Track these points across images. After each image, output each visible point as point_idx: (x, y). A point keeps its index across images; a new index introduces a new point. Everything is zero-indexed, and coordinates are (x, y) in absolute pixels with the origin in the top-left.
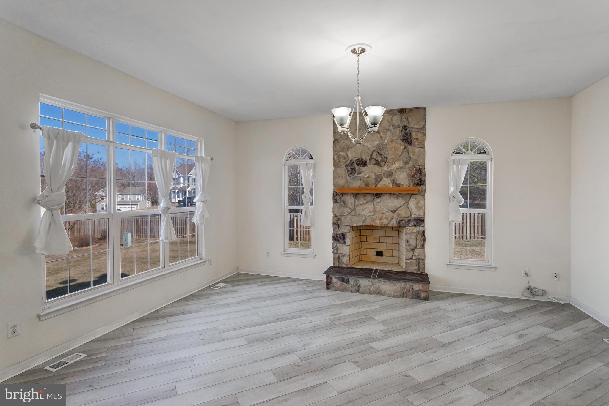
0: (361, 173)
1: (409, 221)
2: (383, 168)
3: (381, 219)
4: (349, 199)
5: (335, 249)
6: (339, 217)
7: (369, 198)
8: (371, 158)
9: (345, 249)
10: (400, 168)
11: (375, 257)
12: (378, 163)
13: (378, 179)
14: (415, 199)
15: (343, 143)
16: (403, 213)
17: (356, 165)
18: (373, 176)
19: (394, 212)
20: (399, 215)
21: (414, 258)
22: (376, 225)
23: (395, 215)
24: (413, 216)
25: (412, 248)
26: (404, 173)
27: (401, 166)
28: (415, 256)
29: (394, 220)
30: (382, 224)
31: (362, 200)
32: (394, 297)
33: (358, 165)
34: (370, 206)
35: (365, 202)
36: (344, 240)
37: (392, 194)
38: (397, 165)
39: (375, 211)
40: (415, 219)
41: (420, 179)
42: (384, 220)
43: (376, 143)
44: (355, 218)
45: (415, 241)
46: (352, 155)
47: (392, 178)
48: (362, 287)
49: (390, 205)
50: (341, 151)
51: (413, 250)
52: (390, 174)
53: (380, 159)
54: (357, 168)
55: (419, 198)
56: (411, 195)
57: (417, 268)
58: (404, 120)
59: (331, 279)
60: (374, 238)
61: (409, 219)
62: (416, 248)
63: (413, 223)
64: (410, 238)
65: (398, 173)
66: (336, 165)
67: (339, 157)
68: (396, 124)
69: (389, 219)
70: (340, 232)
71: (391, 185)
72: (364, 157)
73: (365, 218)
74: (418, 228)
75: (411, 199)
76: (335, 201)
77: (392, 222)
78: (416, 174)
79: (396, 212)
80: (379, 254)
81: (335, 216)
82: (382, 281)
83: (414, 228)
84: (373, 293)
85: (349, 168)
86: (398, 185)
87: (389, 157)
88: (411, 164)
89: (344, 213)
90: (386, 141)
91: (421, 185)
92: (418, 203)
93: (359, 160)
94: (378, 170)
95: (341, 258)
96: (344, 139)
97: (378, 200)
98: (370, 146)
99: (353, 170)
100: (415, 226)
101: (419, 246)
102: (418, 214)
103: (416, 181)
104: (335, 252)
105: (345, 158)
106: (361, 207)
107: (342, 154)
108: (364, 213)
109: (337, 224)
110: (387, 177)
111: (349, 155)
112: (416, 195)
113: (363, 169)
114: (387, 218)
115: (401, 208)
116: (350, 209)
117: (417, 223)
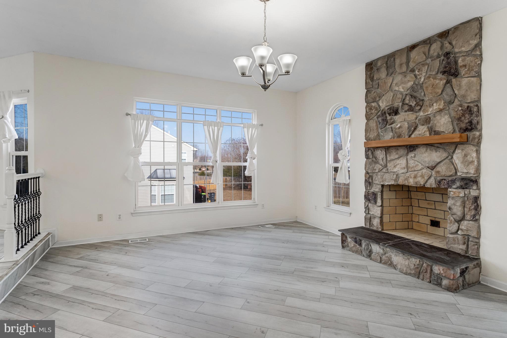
0: (392, 124)
1: (453, 182)
2: (418, 114)
3: (415, 177)
4: (380, 154)
5: (367, 209)
6: (371, 174)
7: (402, 151)
8: (403, 104)
9: (376, 211)
10: (441, 111)
11: (429, 226)
12: (411, 109)
13: (413, 128)
14: (462, 150)
15: (374, 92)
16: (443, 169)
17: (388, 115)
18: (406, 125)
19: (432, 168)
20: (438, 172)
21: (459, 232)
22: (410, 185)
23: (434, 173)
24: (458, 174)
25: (458, 219)
26: (446, 117)
27: (441, 107)
28: (462, 230)
29: (432, 178)
30: (416, 183)
31: (393, 155)
33: (390, 114)
34: (403, 162)
35: (397, 156)
36: (376, 202)
37: (429, 145)
38: (436, 107)
39: (407, 167)
40: (463, 179)
41: (471, 122)
42: (419, 179)
43: (410, 84)
44: (387, 176)
45: (460, 209)
46: (383, 104)
47: (430, 125)
48: (374, 254)
49: (426, 159)
50: (373, 102)
51: (459, 222)
52: (427, 120)
53: (413, 104)
54: (389, 118)
55: (471, 150)
56: (456, 145)
57: (464, 247)
58: (447, 45)
59: (346, 237)
60: (428, 204)
61: (454, 178)
62: (463, 218)
63: (458, 184)
64: (454, 204)
65: (438, 117)
66: (368, 117)
67: (371, 109)
68: (435, 54)
69: (426, 178)
70: (372, 191)
71: (427, 134)
72: (396, 105)
73: (397, 175)
74: (467, 191)
75: (457, 151)
76: (367, 157)
77: (429, 182)
78: (463, 115)
79: (435, 170)
80: (435, 224)
81: (367, 173)
82: (395, 251)
83: (460, 190)
84: (385, 263)
85: (380, 119)
86: (437, 133)
87: (426, 99)
88: (457, 102)
89: (375, 170)
90: (422, 80)
91: (471, 130)
92: (466, 156)
93: (390, 109)
94: (411, 116)
95: (372, 219)
96: (375, 89)
97: (412, 154)
98: (402, 90)
99: (385, 121)
100: (462, 187)
101: (468, 217)
102: (465, 171)
103: (463, 126)
104: (367, 212)
105: (376, 109)
106: (392, 163)
107: (373, 104)
108: (395, 170)
109: (369, 182)
110: (423, 125)
111: (381, 104)
112: (464, 144)
113: (396, 118)
114: (422, 176)
115: (442, 164)
116: (381, 165)
117: (466, 184)
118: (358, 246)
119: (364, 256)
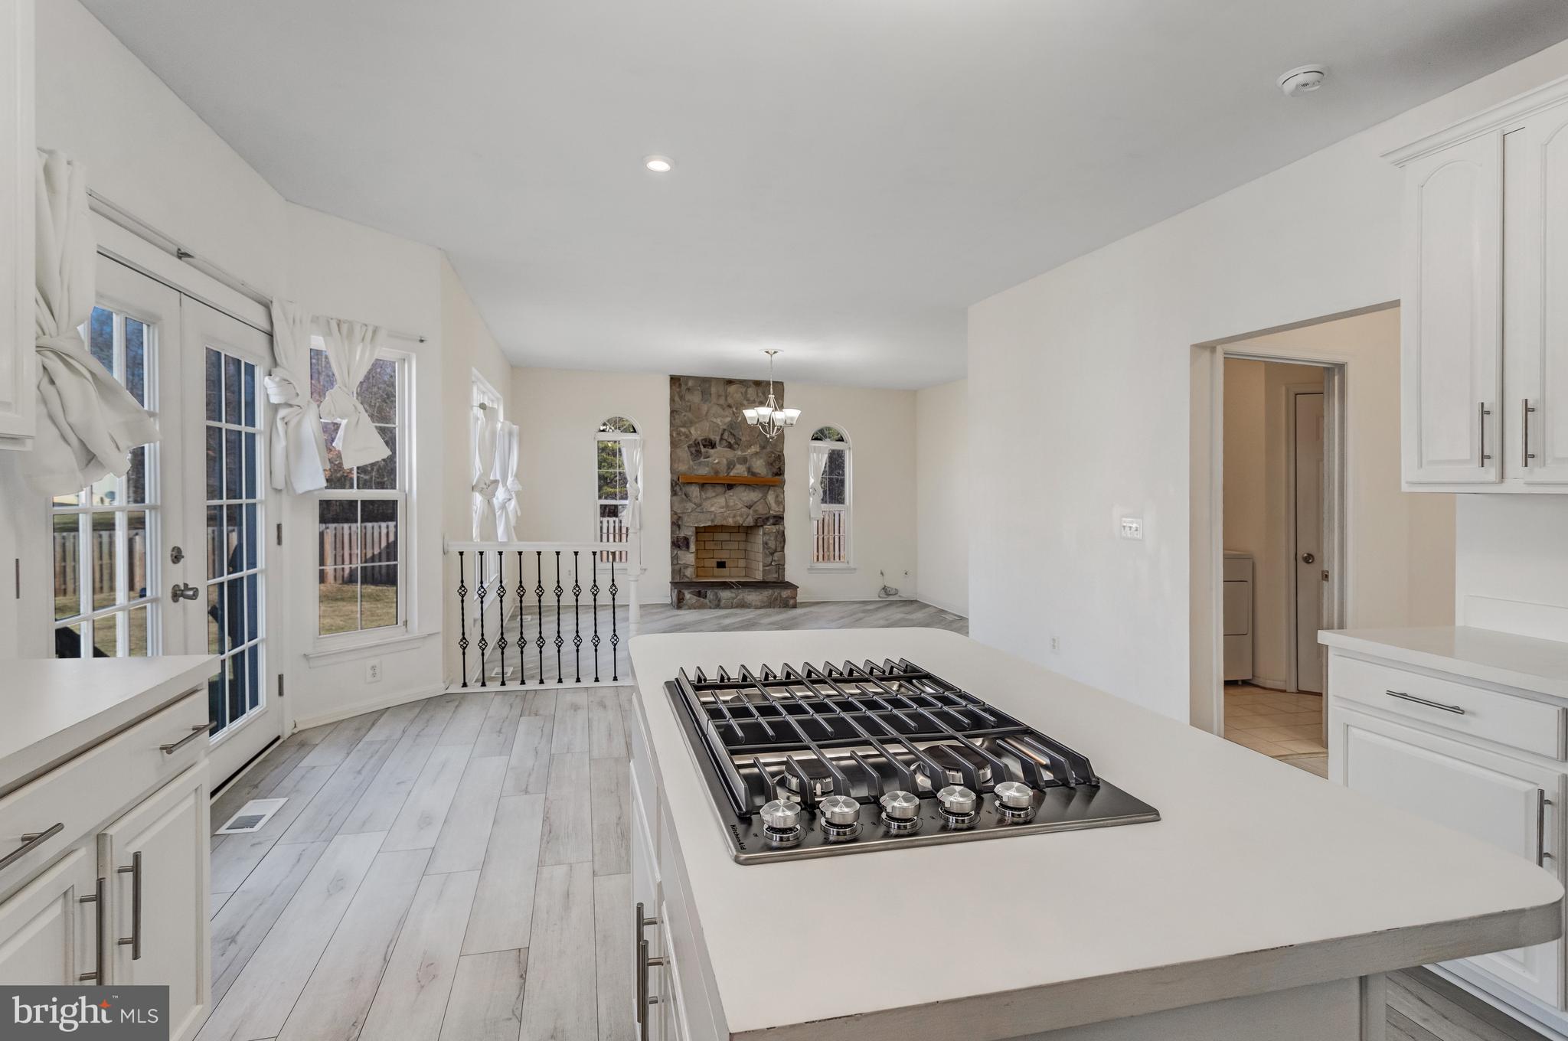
0: (708, 457)
1: (767, 519)
2: (736, 452)
3: (734, 517)
4: (694, 491)
5: (674, 559)
6: (681, 515)
7: (719, 489)
8: (722, 439)
9: (689, 558)
10: (757, 453)
11: (716, 569)
12: (730, 446)
13: (730, 465)
14: (774, 491)
15: (685, 416)
16: (761, 508)
17: (702, 447)
18: (725, 461)
19: (749, 507)
20: (755, 511)
21: (773, 563)
22: (729, 524)
23: (751, 511)
24: (771, 512)
25: (771, 551)
26: (762, 461)
27: (758, 450)
28: (775, 561)
29: (750, 517)
30: (735, 522)
31: (710, 493)
32: (761, 608)
33: (705, 446)
34: (721, 501)
35: (714, 494)
36: (688, 547)
37: (747, 485)
38: (754, 449)
39: (727, 506)
40: (775, 517)
41: (780, 468)
42: (738, 518)
43: (729, 419)
44: (702, 517)
45: (774, 543)
46: (696, 433)
47: (747, 465)
48: (723, 601)
49: (744, 499)
50: (682, 427)
51: (772, 554)
52: (744, 460)
53: (732, 441)
54: (703, 450)
55: (779, 490)
56: (769, 487)
57: (776, 576)
58: (760, 394)
59: (684, 594)
60: (715, 544)
61: (767, 516)
62: (776, 551)
63: (771, 521)
64: (769, 540)
65: (754, 460)
66: (674, 444)
67: (679, 434)
68: (752, 399)
69: (745, 517)
70: (682, 535)
71: (746, 474)
72: (712, 437)
73: (715, 515)
74: (777, 527)
75: (770, 492)
76: (674, 493)
77: (748, 520)
78: (775, 461)
79: (752, 508)
80: (721, 565)
81: (674, 513)
82: (747, 590)
83: (773, 527)
84: (736, 607)
85: (693, 450)
86: (754, 474)
87: (743, 439)
88: (769, 449)
89: (687, 509)
90: (740, 419)
91: (781, 474)
92: (777, 497)
93: (705, 440)
94: (730, 454)
95: (682, 570)
96: (686, 411)
97: (731, 493)
98: (720, 423)
99: (699, 452)
100: (774, 524)
101: (779, 549)
102: (777, 510)
103: (775, 470)
104: (675, 562)
105: (687, 437)
106: (709, 502)
107: (683, 430)
108: (713, 509)
109: (676, 524)
110: (741, 464)
111: (693, 431)
112: (774, 486)
113: (712, 451)
114: (741, 516)
115: (758, 503)
116: (695, 504)
117: (777, 521)
118: (702, 599)
119: (710, 608)
